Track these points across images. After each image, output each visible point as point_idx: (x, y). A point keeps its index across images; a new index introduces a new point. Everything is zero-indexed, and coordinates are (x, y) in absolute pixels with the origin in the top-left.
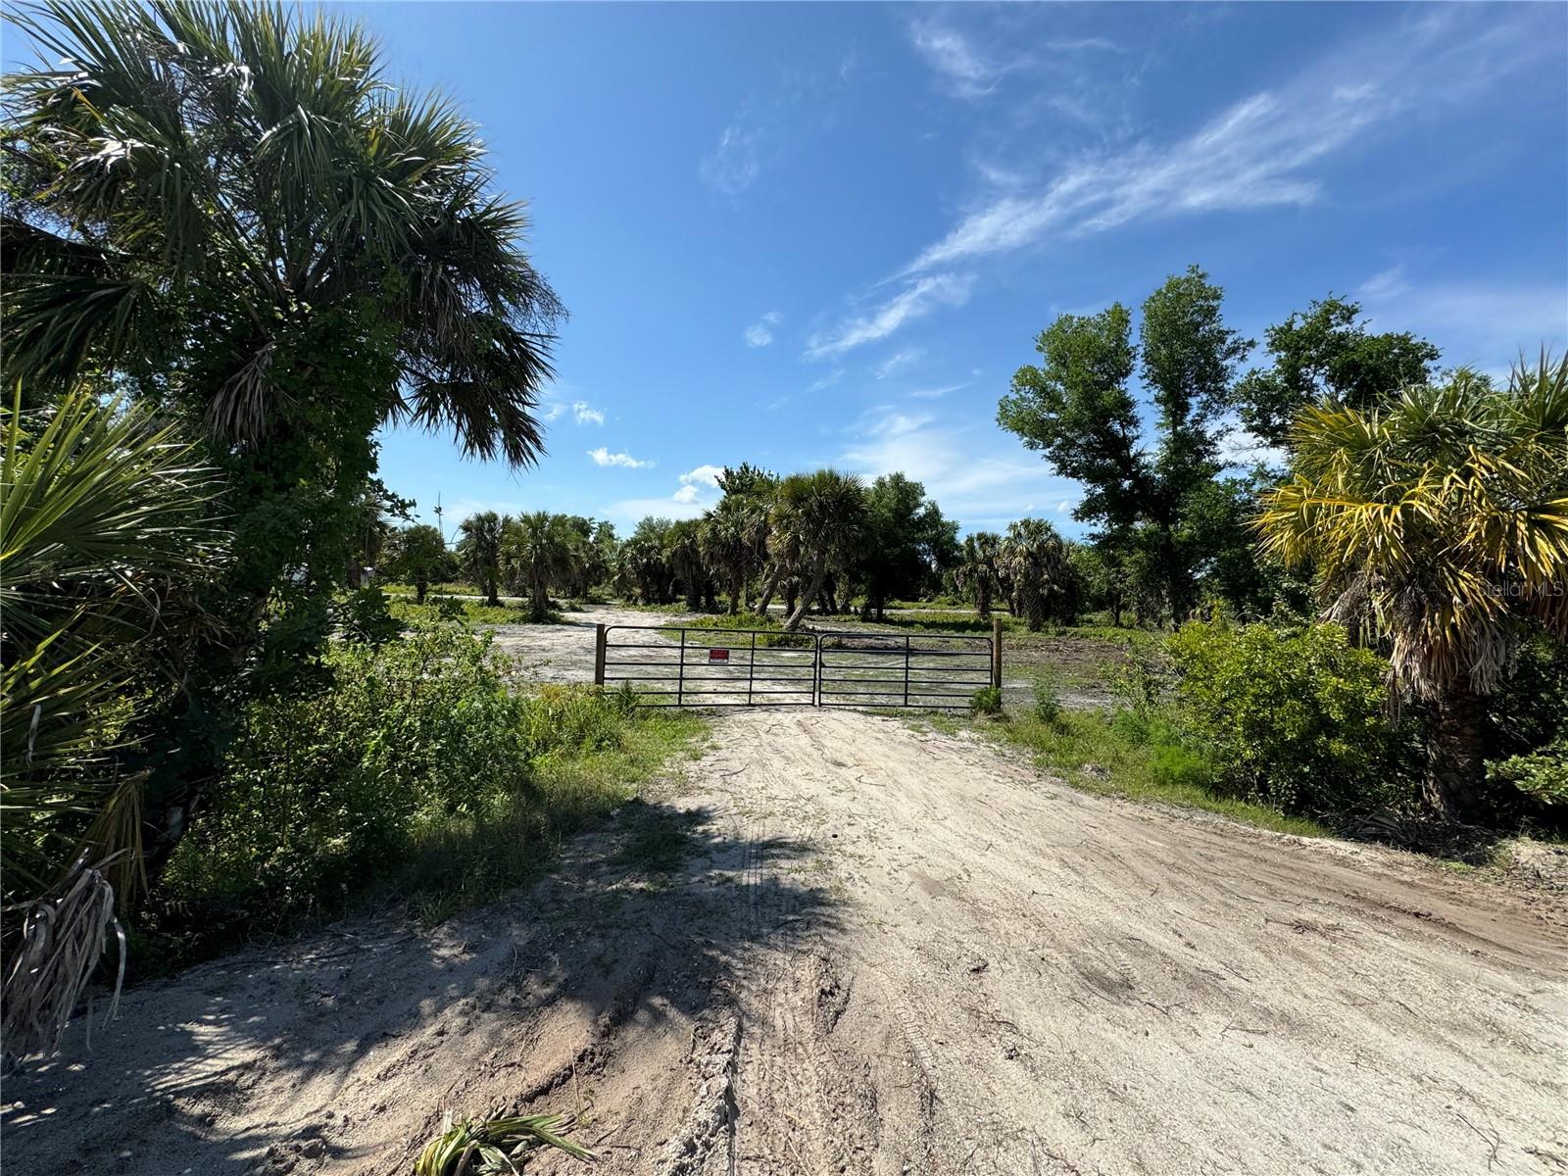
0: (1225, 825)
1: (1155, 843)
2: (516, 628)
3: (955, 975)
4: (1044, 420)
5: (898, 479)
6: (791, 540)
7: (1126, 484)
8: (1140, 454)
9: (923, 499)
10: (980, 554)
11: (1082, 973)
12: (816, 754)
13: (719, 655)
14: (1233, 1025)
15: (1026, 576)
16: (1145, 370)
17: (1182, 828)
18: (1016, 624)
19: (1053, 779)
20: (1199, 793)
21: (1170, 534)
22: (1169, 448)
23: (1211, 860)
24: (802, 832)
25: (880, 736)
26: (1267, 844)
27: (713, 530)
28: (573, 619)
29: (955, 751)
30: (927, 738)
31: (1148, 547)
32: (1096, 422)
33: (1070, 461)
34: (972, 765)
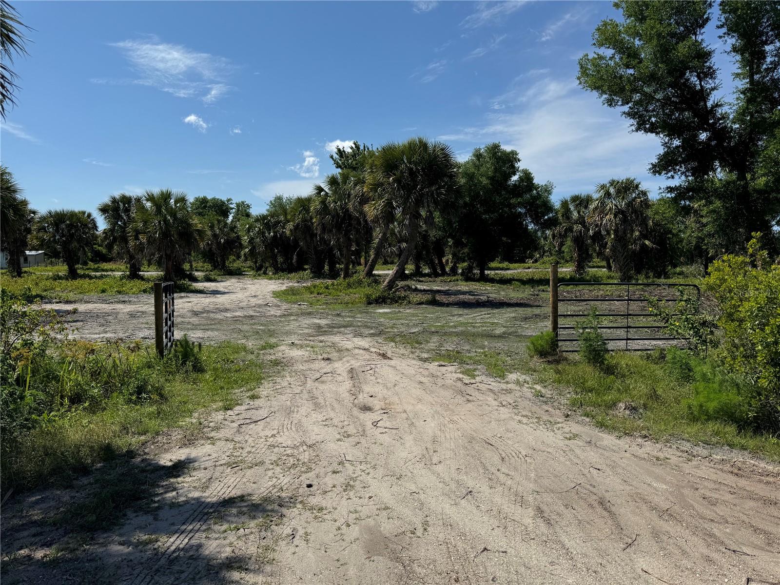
0: (744, 463)
1: (659, 485)
2: (145, 296)
4: (621, 77)
5: (494, 149)
6: (385, 206)
7: (703, 136)
8: (718, 105)
9: (518, 165)
10: (575, 215)
12: (348, 400)
15: (617, 233)
16: (722, 19)
17: (697, 467)
18: (609, 277)
19: (581, 419)
21: (747, 183)
22: (746, 97)
27: (323, 202)
28: (202, 288)
29: (494, 393)
30: (473, 381)
31: (725, 196)
32: (672, 76)
33: (649, 116)
34: (504, 406)
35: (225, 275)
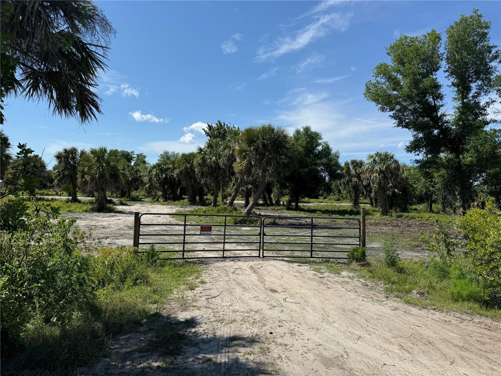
0: (491, 323)
1: (452, 334)
2: (88, 215)
4: (389, 95)
5: (307, 130)
6: (247, 164)
7: (436, 132)
8: (444, 115)
9: (321, 141)
10: (353, 172)
12: (261, 285)
13: (206, 229)
15: (379, 184)
16: (447, 67)
17: (467, 326)
18: (374, 211)
19: (395, 299)
20: (476, 306)
21: (460, 160)
22: (459, 111)
23: (484, 343)
24: (252, 331)
25: (297, 274)
27: (203, 159)
28: (122, 210)
29: (340, 283)
30: (323, 276)
31: (448, 167)
32: (419, 96)
33: (405, 119)
34: (349, 291)
35: (130, 201)
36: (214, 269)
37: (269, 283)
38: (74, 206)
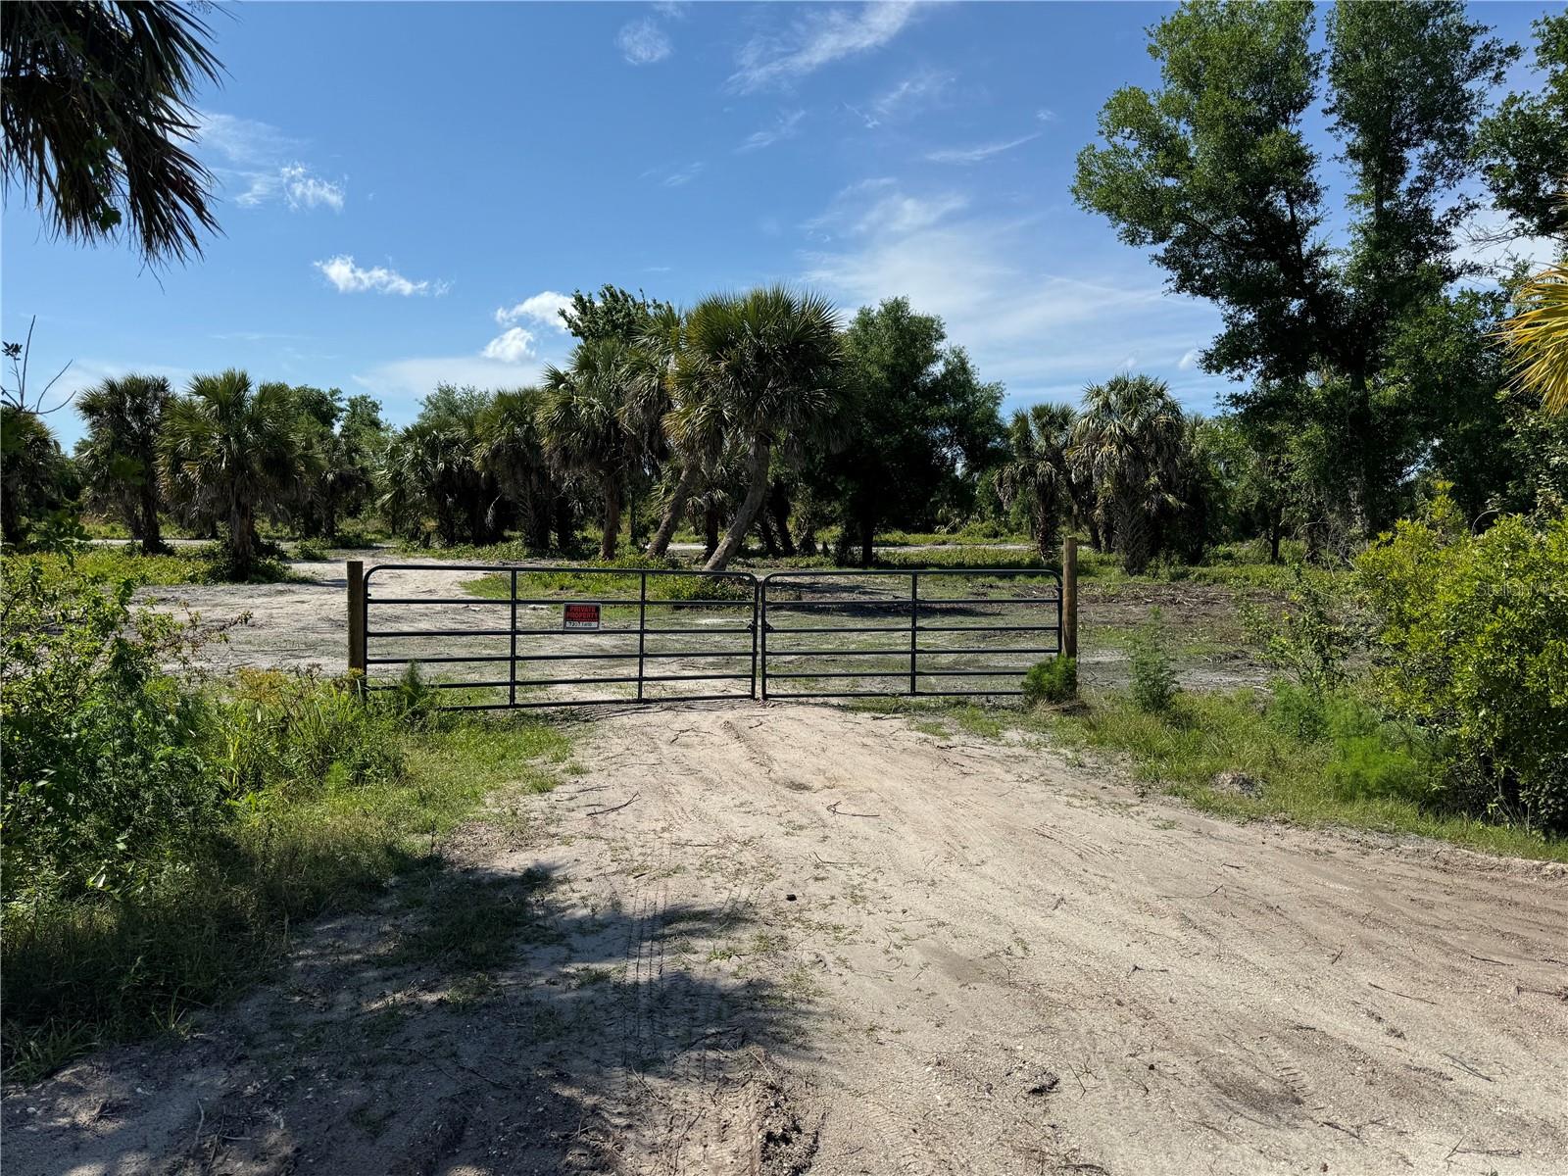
0: (1451, 854)
1: (1339, 886)
2: (199, 590)
3: (1003, 1100)
4: (1154, 191)
5: (896, 311)
6: (707, 419)
7: (1295, 306)
8: (1320, 252)
9: (940, 346)
10: (1039, 443)
11: (1217, 1086)
12: (757, 773)
13: (582, 615)
14: (1467, 1146)
15: (1120, 477)
16: (1334, 98)
17: (1381, 862)
18: (1102, 563)
19: (1166, 798)
20: (1409, 810)
21: (1367, 395)
22: (1368, 240)
23: (1430, 906)
24: (734, 895)
25: (869, 741)
26: (1519, 879)
27: (566, 406)
28: (309, 574)
29: (998, 761)
30: (950, 743)
31: (1329, 418)
32: (1246, 194)
33: (1200, 265)
34: (1027, 781)
35: (336, 548)
36: (610, 734)
37: (784, 765)
38: (151, 565)
